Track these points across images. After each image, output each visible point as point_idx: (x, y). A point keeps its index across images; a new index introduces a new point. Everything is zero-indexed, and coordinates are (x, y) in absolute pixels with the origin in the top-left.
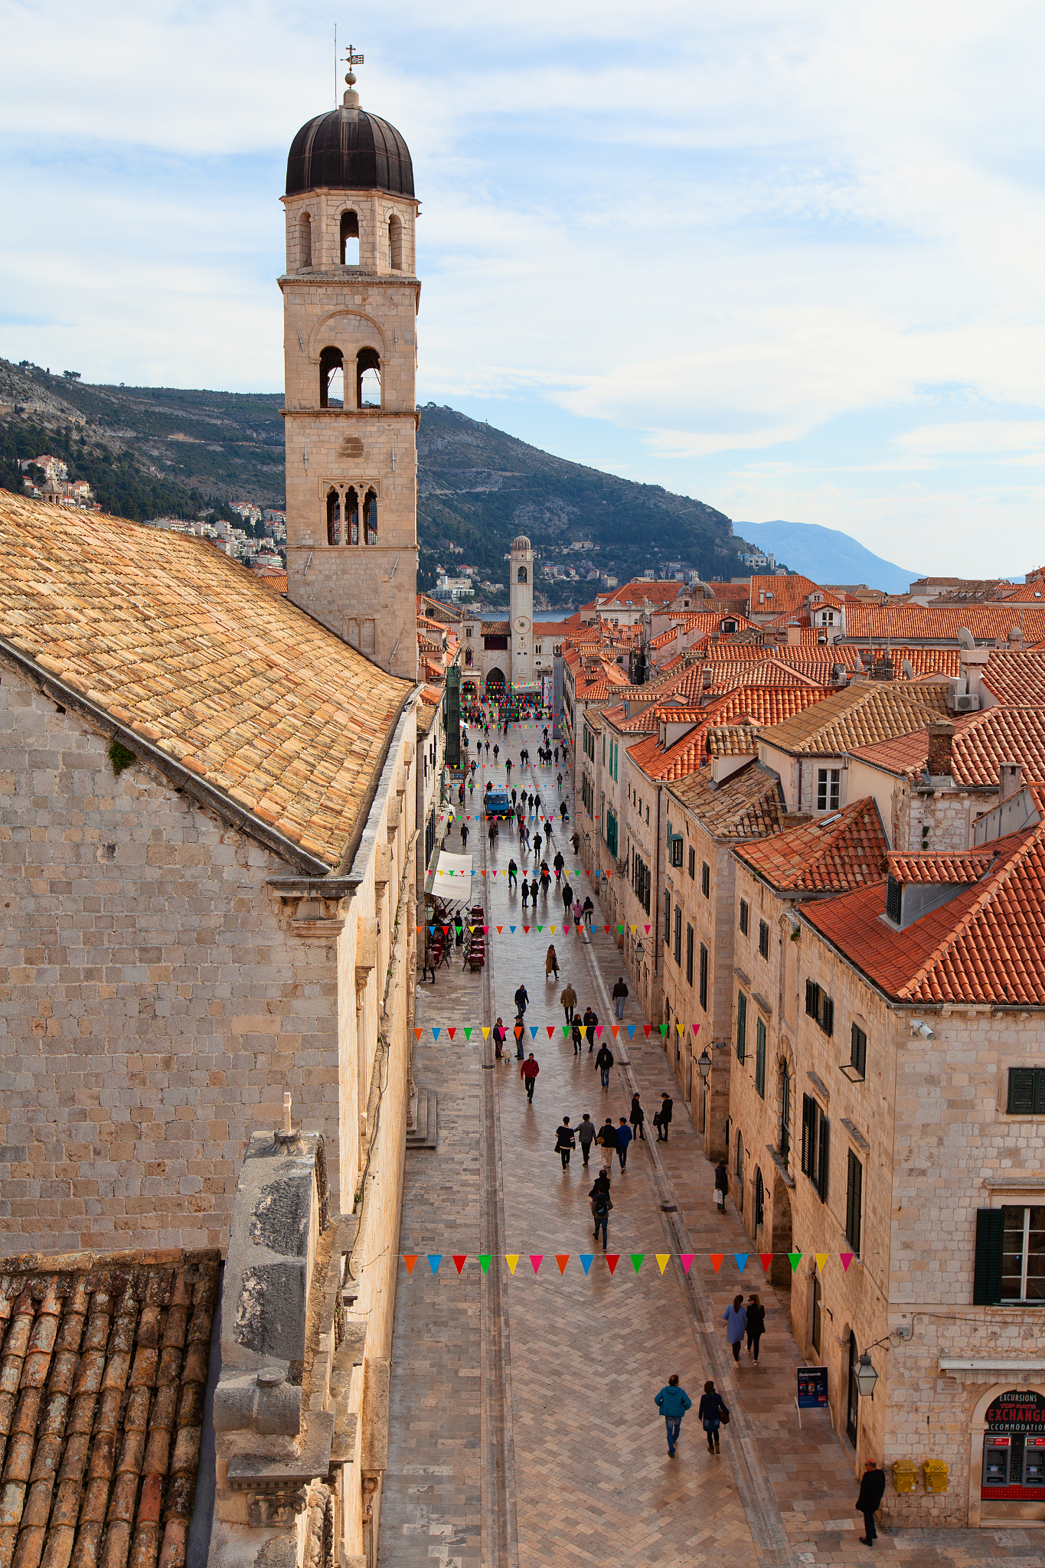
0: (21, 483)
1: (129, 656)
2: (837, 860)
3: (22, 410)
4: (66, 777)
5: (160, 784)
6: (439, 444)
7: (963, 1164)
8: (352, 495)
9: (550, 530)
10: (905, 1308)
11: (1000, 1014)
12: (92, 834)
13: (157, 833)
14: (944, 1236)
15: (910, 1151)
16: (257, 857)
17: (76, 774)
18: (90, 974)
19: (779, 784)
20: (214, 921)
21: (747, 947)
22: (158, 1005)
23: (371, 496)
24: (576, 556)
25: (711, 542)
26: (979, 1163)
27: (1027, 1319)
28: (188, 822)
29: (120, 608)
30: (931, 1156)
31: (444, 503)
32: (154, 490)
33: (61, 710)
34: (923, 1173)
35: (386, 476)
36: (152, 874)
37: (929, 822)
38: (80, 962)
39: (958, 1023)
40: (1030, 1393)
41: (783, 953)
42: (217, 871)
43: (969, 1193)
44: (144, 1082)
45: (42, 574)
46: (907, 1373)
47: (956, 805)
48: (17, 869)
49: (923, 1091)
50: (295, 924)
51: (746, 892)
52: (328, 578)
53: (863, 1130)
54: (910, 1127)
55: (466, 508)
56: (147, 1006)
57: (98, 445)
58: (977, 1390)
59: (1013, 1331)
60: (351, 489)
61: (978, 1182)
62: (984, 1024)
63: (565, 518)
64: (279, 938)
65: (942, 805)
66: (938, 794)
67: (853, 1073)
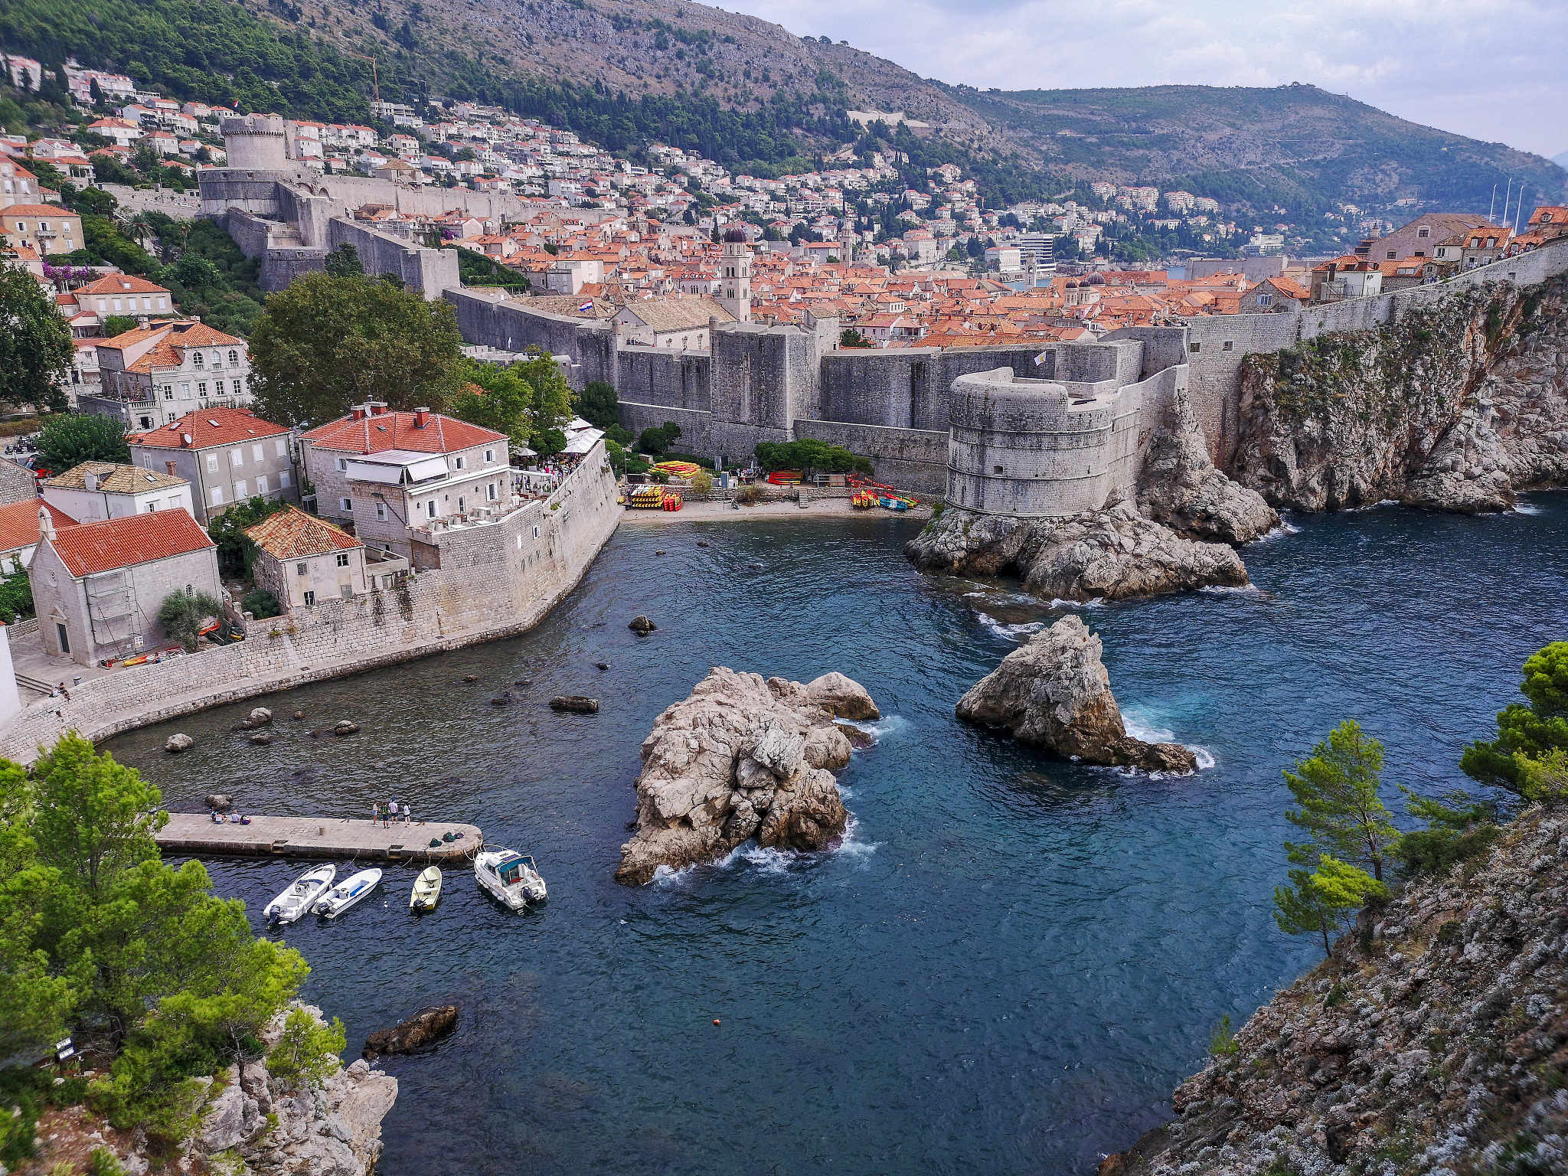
0: (926, 185)
3: (942, 129)
9: (1379, 190)
31: (1283, 171)
55: (1304, 174)
57: (993, 150)
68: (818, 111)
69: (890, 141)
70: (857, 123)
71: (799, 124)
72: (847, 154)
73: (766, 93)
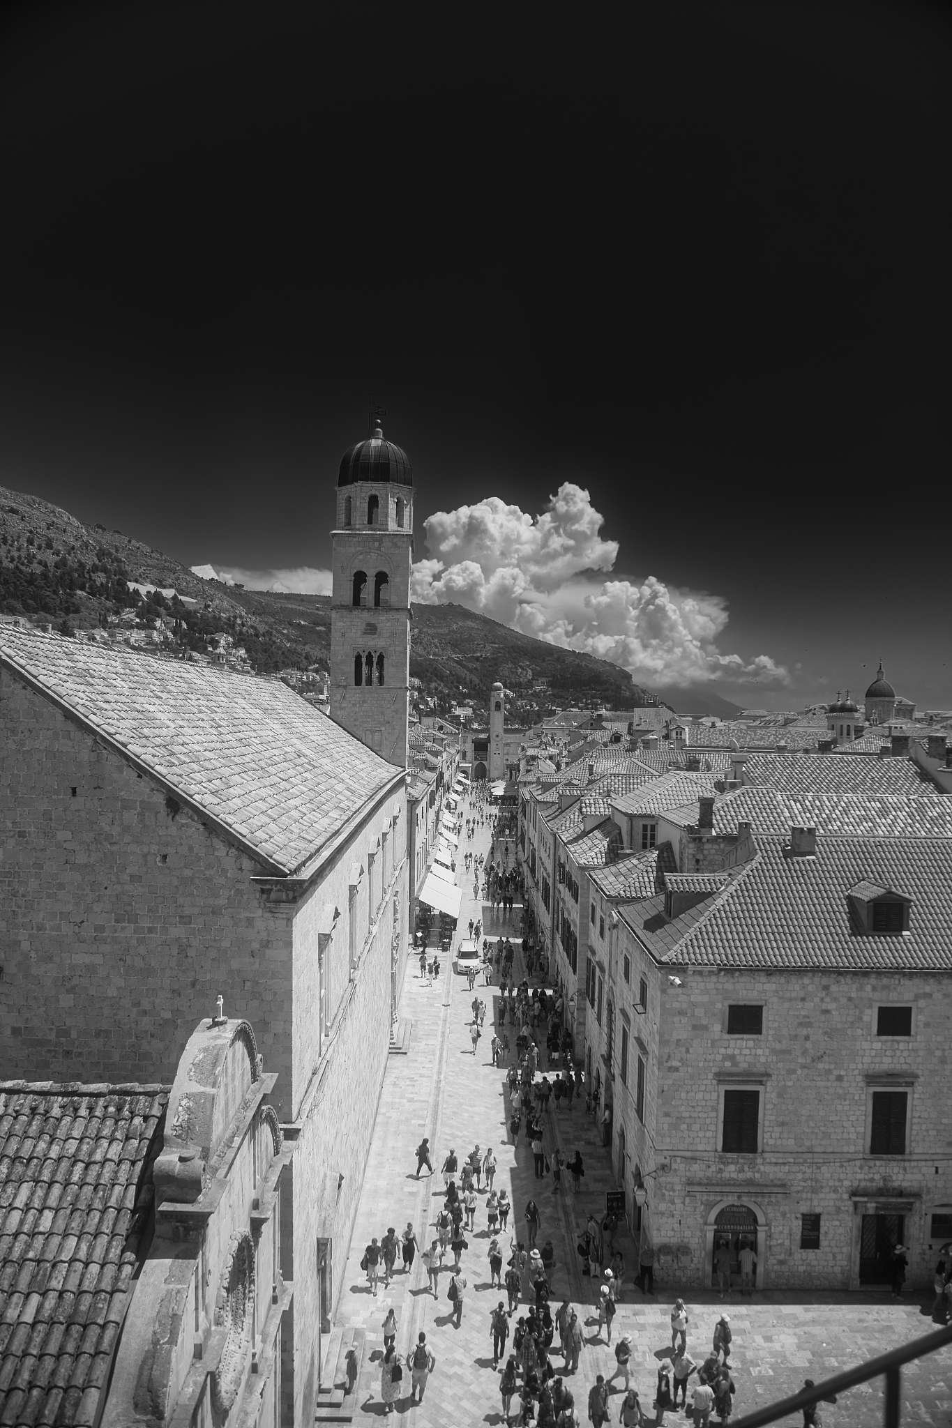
0: (205, 648)
1: (197, 747)
2: (646, 879)
3: (209, 606)
4: (141, 814)
5: (193, 820)
6: (455, 626)
7: (701, 1064)
8: (370, 657)
10: (666, 1153)
11: (722, 973)
12: (154, 849)
13: (191, 849)
14: (690, 1109)
15: (669, 1056)
16: (247, 864)
17: (147, 814)
18: (151, 930)
19: (620, 834)
20: (222, 901)
21: (594, 931)
22: (189, 950)
23: (381, 658)
24: (536, 695)
25: (619, 687)
26: (711, 1064)
27: (740, 1161)
28: (208, 843)
29: (203, 720)
30: (682, 1059)
31: (457, 662)
32: (283, 653)
33: (140, 776)
34: (677, 1069)
35: (390, 646)
36: (188, 873)
37: (700, 857)
38: (145, 923)
39: (698, 978)
40: (742, 1206)
41: (611, 936)
42: (225, 871)
43: (705, 1082)
44: (179, 995)
45: (155, 700)
46: (667, 1193)
47: (716, 847)
48: (112, 867)
49: (676, 1019)
50: (268, 905)
51: (594, 899)
52: (354, 705)
53: (646, 1044)
54: (669, 1041)
55: (470, 665)
56: (183, 950)
57: (252, 627)
58: (709, 1206)
59: (732, 1168)
60: (370, 653)
61: (710, 1076)
62: (714, 979)
63: (530, 672)
64: (260, 912)
65: (707, 846)
66: (704, 840)
67: (640, 1008)
68: (100, 578)
69: (167, 608)
70: (136, 592)
71: (82, 589)
72: (129, 614)
73: (51, 559)
